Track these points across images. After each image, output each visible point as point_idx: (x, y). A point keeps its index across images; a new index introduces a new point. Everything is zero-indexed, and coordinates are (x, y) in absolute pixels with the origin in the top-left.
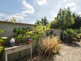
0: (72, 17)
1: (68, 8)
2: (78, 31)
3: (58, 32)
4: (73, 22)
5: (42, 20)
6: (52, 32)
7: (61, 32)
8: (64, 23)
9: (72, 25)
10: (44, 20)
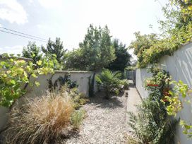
0: (111, 47)
1: (106, 27)
2: (120, 75)
3: (82, 78)
4: (114, 57)
5: (50, 45)
6: (66, 77)
7: (89, 78)
8: (97, 57)
9: (111, 63)
10: (54, 45)
